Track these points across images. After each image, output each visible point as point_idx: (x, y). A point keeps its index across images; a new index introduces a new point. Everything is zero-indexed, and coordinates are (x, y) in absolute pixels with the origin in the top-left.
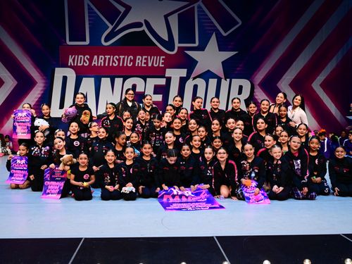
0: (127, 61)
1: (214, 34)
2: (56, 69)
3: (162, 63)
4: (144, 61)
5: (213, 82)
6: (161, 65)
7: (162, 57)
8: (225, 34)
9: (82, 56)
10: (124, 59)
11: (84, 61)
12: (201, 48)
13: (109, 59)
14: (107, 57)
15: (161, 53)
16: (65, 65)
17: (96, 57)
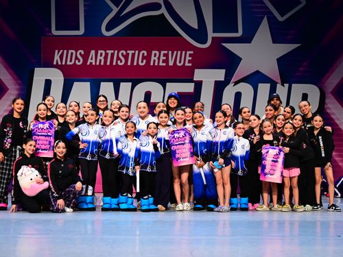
0: (138, 58)
1: (265, 19)
2: (36, 69)
3: (189, 62)
4: (162, 58)
5: (264, 89)
6: (187, 64)
7: (188, 53)
8: (281, 19)
9: (74, 52)
10: (133, 55)
11: (77, 58)
12: (247, 39)
13: (113, 55)
14: (110, 52)
15: (186, 46)
16: (48, 64)
17: (93, 52)
